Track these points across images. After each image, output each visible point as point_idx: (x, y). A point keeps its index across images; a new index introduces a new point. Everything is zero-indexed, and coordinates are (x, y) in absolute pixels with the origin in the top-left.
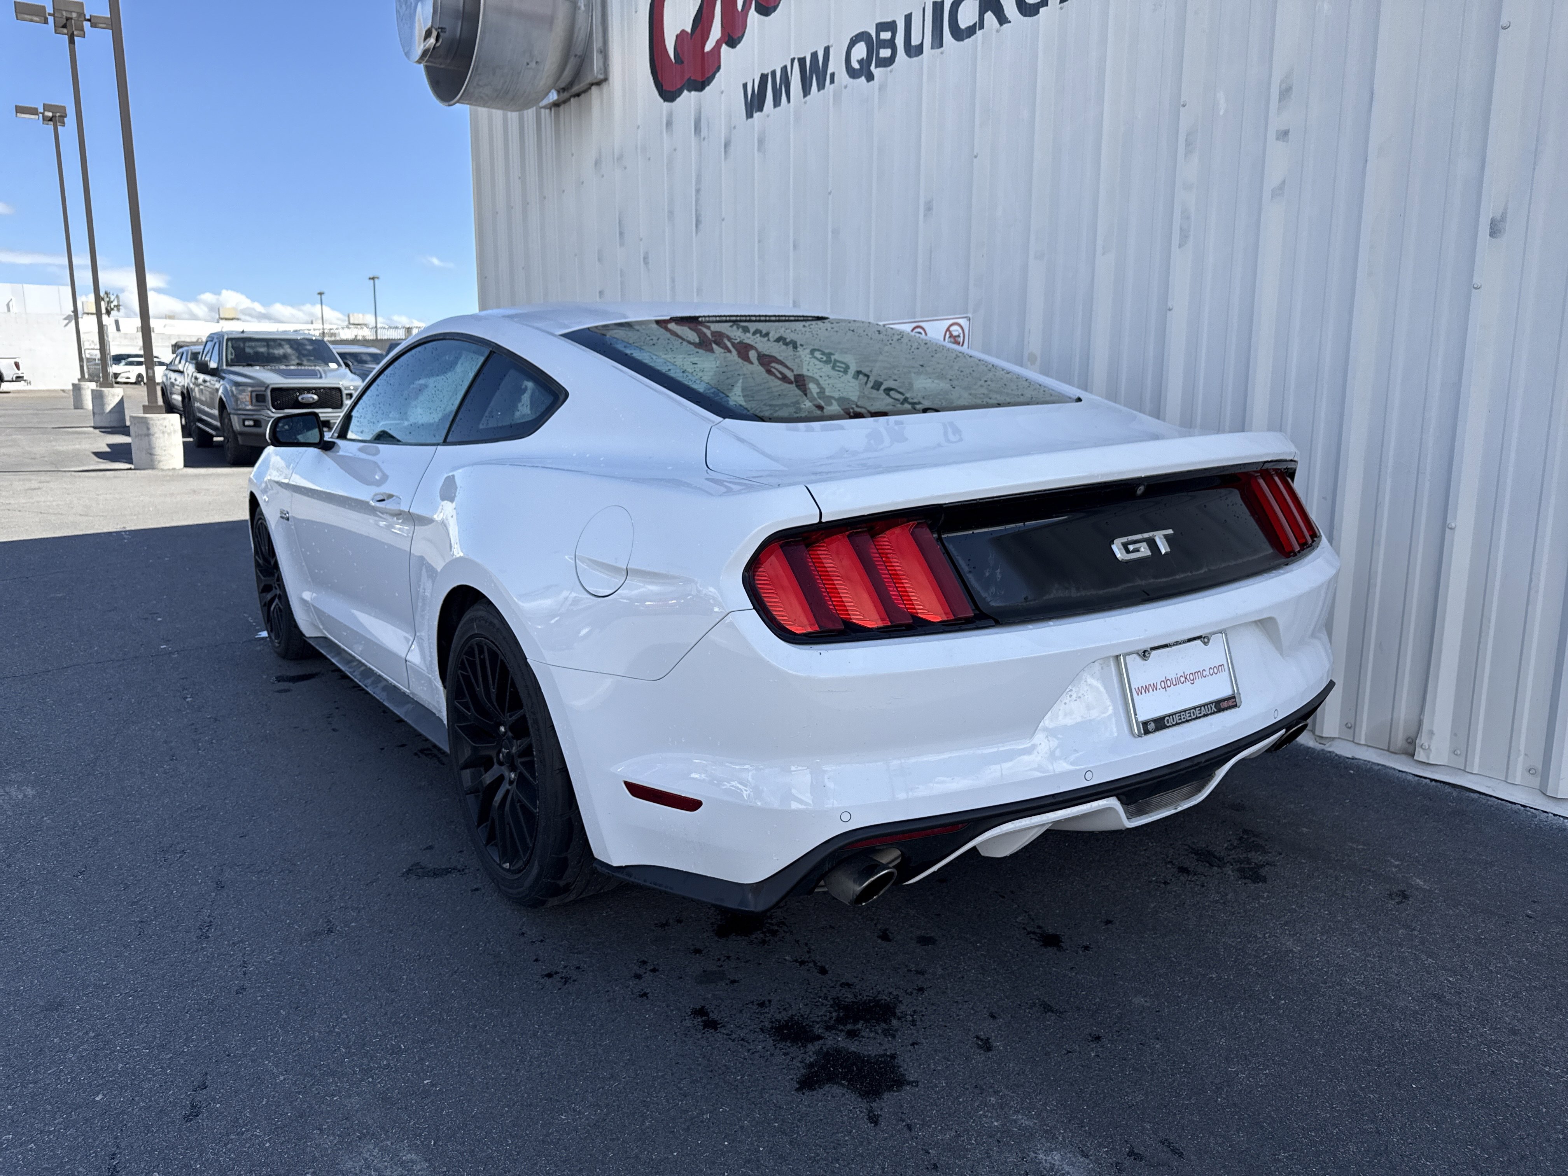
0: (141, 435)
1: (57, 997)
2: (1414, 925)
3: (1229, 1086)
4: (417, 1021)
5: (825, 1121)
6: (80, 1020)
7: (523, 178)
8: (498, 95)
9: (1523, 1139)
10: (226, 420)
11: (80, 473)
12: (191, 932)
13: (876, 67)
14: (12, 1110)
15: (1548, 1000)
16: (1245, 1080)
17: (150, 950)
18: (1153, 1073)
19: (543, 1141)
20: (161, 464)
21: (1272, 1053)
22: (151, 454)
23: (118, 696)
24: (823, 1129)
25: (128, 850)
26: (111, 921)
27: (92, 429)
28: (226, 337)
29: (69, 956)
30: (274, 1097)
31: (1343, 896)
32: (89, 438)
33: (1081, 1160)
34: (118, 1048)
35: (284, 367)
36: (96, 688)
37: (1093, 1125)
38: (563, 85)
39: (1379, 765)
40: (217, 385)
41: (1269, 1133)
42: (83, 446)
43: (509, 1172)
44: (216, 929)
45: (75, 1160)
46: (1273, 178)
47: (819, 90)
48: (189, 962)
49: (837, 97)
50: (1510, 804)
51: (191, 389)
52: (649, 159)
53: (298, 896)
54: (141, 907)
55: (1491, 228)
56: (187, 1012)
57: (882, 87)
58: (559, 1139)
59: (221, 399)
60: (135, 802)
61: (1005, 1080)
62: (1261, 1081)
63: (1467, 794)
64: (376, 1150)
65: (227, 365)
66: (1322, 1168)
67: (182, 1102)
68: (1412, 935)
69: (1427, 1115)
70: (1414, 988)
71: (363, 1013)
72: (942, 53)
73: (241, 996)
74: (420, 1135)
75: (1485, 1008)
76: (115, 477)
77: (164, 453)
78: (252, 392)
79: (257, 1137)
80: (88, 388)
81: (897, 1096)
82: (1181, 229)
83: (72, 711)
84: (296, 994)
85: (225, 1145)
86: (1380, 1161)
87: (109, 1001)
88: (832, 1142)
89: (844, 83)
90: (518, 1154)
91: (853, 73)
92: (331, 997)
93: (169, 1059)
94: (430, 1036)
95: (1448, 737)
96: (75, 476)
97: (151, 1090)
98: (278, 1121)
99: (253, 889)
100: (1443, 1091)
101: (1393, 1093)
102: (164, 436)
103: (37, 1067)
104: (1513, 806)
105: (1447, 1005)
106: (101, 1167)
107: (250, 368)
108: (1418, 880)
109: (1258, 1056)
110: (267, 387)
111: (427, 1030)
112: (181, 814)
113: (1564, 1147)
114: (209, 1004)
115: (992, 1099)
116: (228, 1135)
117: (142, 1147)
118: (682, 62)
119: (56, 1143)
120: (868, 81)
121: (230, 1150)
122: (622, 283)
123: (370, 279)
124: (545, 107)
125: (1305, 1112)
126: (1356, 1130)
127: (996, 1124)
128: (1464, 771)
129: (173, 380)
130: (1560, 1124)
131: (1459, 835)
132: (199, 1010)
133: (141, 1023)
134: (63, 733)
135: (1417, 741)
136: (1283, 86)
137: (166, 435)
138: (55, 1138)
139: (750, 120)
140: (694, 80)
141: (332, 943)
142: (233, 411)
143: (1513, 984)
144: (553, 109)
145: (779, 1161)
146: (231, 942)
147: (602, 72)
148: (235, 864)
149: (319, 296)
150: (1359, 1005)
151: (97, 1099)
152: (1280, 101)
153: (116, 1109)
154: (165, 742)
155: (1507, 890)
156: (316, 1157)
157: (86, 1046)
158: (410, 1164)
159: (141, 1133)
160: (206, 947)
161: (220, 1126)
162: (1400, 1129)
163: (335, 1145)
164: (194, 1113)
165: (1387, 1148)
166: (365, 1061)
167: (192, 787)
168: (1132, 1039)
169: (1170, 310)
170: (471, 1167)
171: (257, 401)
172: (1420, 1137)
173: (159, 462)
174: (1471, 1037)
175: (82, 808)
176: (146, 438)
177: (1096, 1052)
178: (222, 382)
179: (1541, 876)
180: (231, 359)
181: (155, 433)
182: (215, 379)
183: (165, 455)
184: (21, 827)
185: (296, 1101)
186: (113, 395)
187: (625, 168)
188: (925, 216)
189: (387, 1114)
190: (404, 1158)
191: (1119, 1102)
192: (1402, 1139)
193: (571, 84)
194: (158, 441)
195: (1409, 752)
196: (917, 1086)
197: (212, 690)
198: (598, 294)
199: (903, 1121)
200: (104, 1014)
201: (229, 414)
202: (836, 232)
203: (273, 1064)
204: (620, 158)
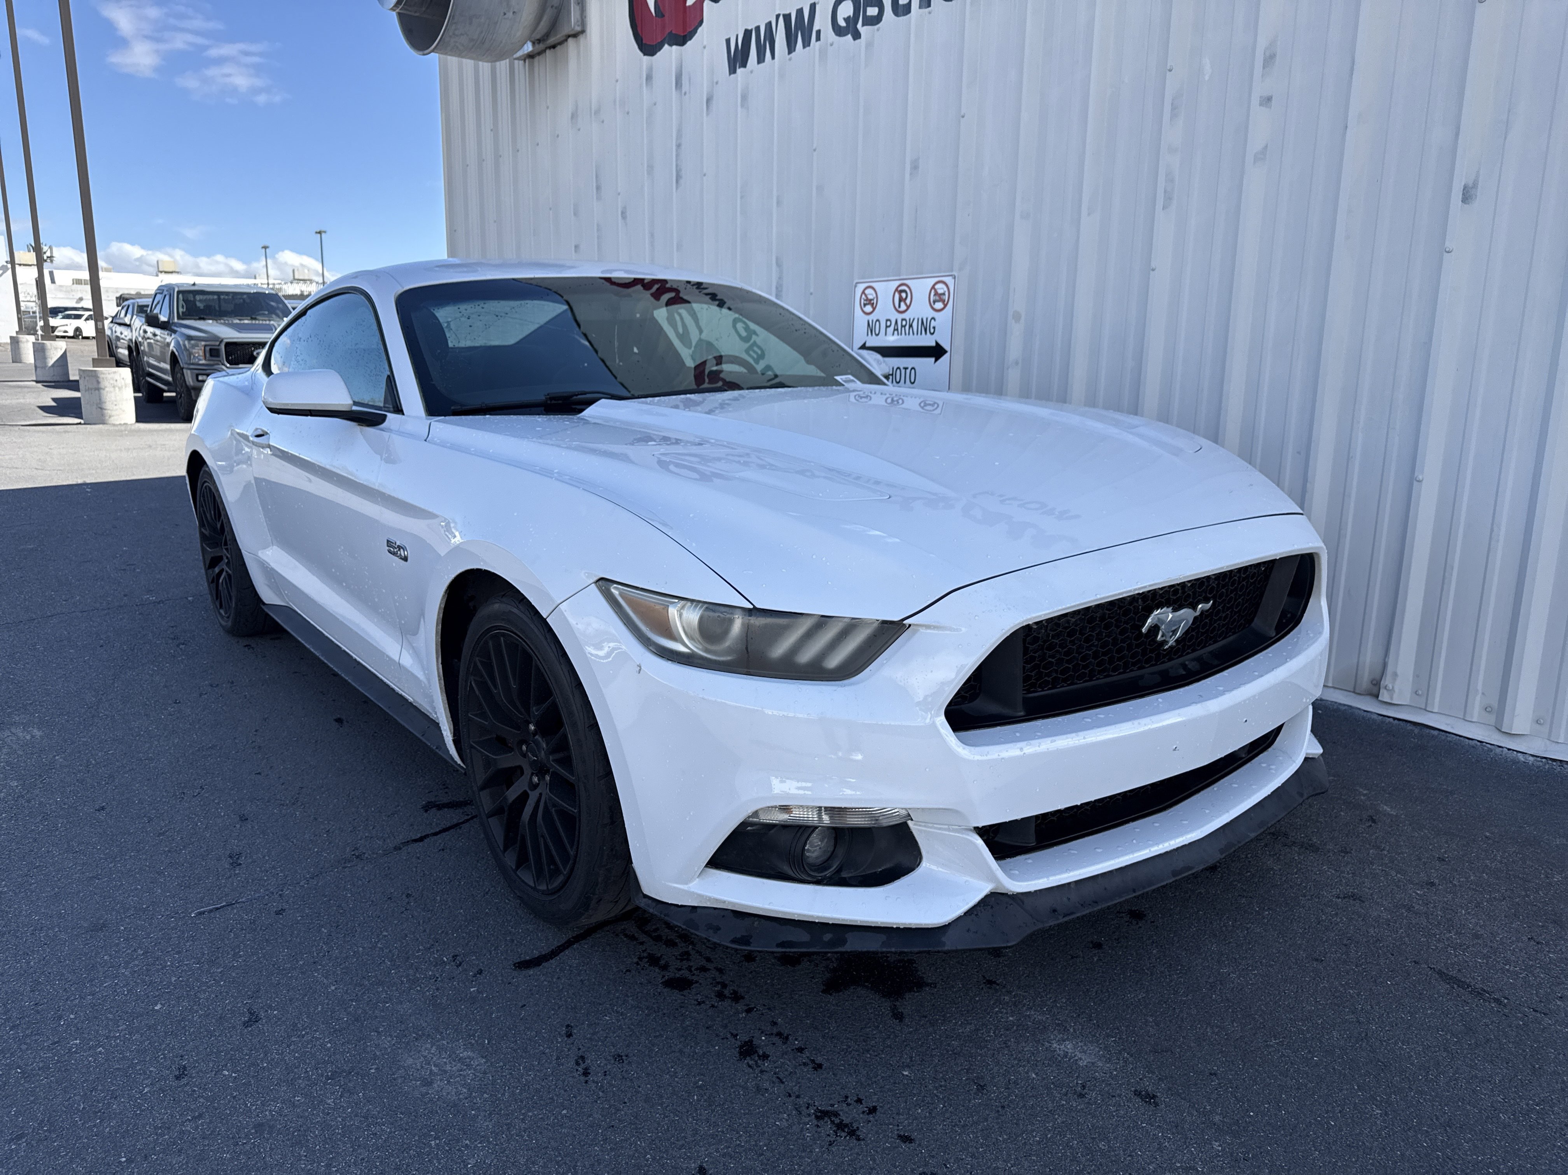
0: (91, 389)
1: (99, 919)
2: (1383, 845)
3: (1221, 984)
4: (456, 937)
5: (853, 1017)
6: (127, 940)
7: (495, 130)
8: (473, 46)
9: (1488, 1026)
10: (179, 375)
11: (28, 428)
12: (222, 860)
13: (863, 25)
14: (75, 1018)
15: (1507, 909)
16: (1236, 979)
17: (184, 877)
18: (1152, 974)
19: (591, 1039)
20: (112, 418)
21: (1260, 957)
22: (101, 408)
23: (109, 642)
24: (852, 1024)
25: (146, 786)
26: (141, 850)
27: (34, 383)
28: (176, 290)
29: (104, 882)
30: (328, 1004)
31: (1317, 821)
32: (33, 392)
33: (1092, 1048)
34: (169, 963)
35: (238, 321)
36: (85, 635)
37: (1100, 1019)
38: (538, 37)
39: (1345, 705)
40: (168, 339)
41: (1260, 1023)
42: (28, 400)
43: (563, 1065)
44: (246, 857)
45: (145, 1061)
46: (1256, 144)
47: (804, 47)
48: (225, 886)
49: (823, 53)
50: (1467, 740)
51: (140, 342)
52: (628, 113)
53: (323, 827)
54: (168, 838)
55: (1463, 194)
56: (231, 931)
57: (869, 45)
58: (606, 1037)
59: (173, 353)
60: (145, 742)
61: (1017, 982)
62: (1251, 980)
63: (1428, 731)
64: (434, 1048)
65: (179, 318)
66: (1310, 1052)
67: (239, 1010)
68: (1382, 854)
69: (1402, 1007)
70: (1386, 900)
71: (403, 930)
72: (930, 13)
73: (281, 916)
74: (474, 1036)
75: (1450, 916)
76: (65, 432)
77: (115, 408)
78: (205, 346)
79: (317, 1039)
80: (27, 341)
81: (917, 996)
82: (1165, 191)
83: (65, 657)
84: (335, 914)
85: (288, 1046)
86: (1361, 1045)
87: (152, 922)
88: (862, 1036)
89: (830, 41)
90: (569, 1050)
91: (839, 31)
92: (369, 917)
93: (221, 972)
94: (470, 950)
95: (1411, 679)
96: (24, 431)
97: (207, 999)
98: (335, 1025)
99: (277, 821)
100: (1415, 986)
101: (1371, 989)
102: (115, 390)
103: (91, 981)
104: (1470, 741)
105: (1416, 914)
106: (171, 1067)
107: (202, 322)
108: (1385, 807)
109: (1246, 958)
110: (221, 341)
111: (467, 944)
112: (193, 753)
113: (1525, 1031)
114: (250, 923)
115: (1006, 998)
116: (289, 1037)
117: (208, 1049)
118: (663, 16)
119: (123, 1047)
120: (855, 39)
121: (293, 1050)
122: (598, 237)
123: (316, 233)
124: (518, 59)
125: (1292, 1006)
126: (1339, 1020)
127: (1011, 1018)
128: (1425, 710)
129: (118, 334)
130: (1520, 1012)
131: (1422, 767)
132: (242, 929)
133: (188, 941)
134: (60, 678)
135: (1382, 682)
136: (1268, 54)
137: (117, 388)
138: (122, 1043)
139: (732, 76)
140: (675, 34)
141: (363, 868)
142: (186, 366)
143: (1475, 896)
144: (527, 61)
145: (814, 1052)
146: (263, 869)
147: (580, 23)
148: (255, 798)
149: (264, 250)
150: (1336, 914)
151: (156, 1008)
152: (1264, 68)
153: (176, 1017)
154: (166, 686)
155: (1466, 815)
156: (377, 1056)
157: (136, 962)
158: (468, 1060)
159: (204, 1037)
160: (239, 873)
161: (280, 1030)
162: (1378, 1018)
163: (394, 1045)
164: (253, 1019)
165: (1367, 1035)
166: (411, 972)
167: (200, 728)
168: (1131, 945)
169: (1153, 270)
170: (526, 1062)
171: (211, 355)
172: (1396, 1025)
173: (110, 417)
174: (1439, 941)
175: (93, 748)
176: (97, 391)
177: (1099, 957)
178: (173, 336)
179: (1497, 802)
180: (183, 313)
181: (106, 387)
182: (166, 332)
183: (117, 410)
184: (34, 765)
185: (350, 1007)
186: (56, 349)
187: (603, 122)
188: (911, 174)
189: (440, 1017)
190: (461, 1055)
191: (1123, 999)
192: (1380, 1027)
193: (547, 35)
194: (109, 395)
195: (1374, 693)
196: (935, 987)
197: (204, 638)
198: (573, 249)
199: (926, 1017)
200: (150, 934)
201: (182, 369)
202: (820, 188)
203: (323, 976)
204: (597, 112)
